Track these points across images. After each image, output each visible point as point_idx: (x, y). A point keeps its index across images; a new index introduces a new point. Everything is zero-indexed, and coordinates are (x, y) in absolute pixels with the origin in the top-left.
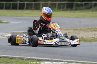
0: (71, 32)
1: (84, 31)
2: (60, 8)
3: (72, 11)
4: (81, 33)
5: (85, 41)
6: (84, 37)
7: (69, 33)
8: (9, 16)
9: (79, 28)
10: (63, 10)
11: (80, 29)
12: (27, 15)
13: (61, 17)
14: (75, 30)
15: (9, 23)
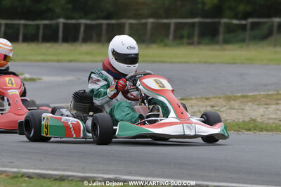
0: (218, 106)
1: (256, 101)
2: (182, 37)
3: (217, 47)
4: (247, 108)
5: (262, 131)
6: (259, 120)
7: (213, 107)
8: (37, 61)
9: (239, 95)
10: (191, 44)
11: (243, 97)
12: (88, 58)
13: (186, 62)
14: (229, 99)
15: (40, 79)
